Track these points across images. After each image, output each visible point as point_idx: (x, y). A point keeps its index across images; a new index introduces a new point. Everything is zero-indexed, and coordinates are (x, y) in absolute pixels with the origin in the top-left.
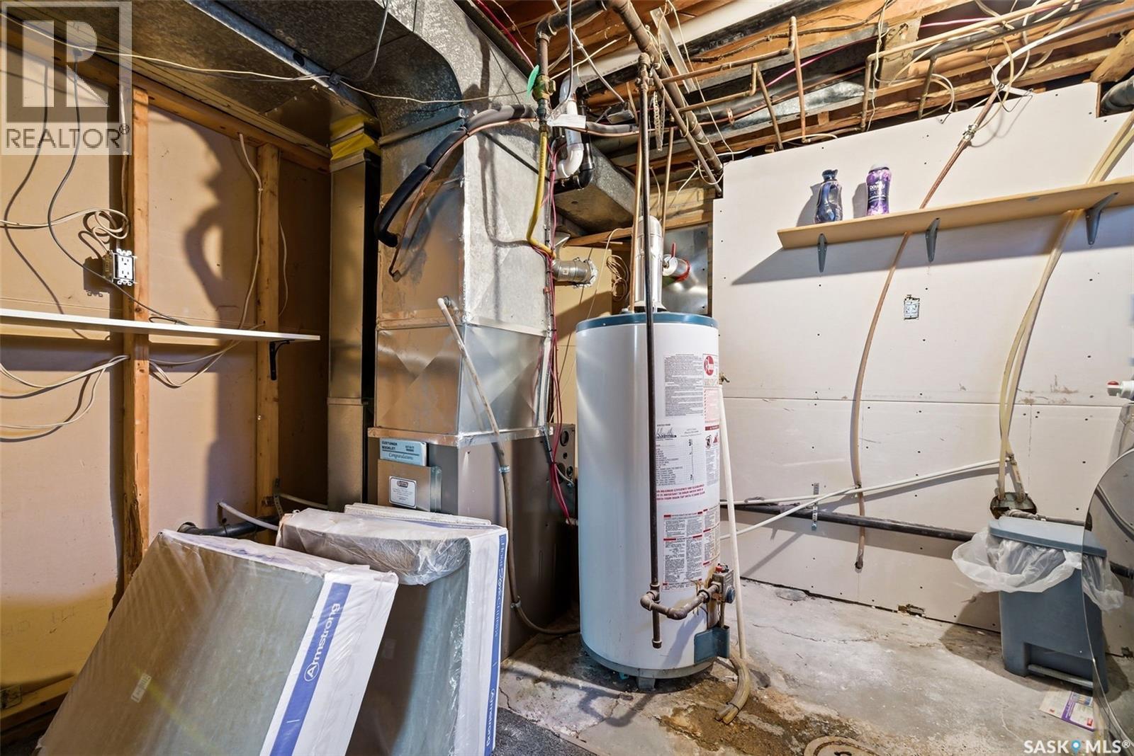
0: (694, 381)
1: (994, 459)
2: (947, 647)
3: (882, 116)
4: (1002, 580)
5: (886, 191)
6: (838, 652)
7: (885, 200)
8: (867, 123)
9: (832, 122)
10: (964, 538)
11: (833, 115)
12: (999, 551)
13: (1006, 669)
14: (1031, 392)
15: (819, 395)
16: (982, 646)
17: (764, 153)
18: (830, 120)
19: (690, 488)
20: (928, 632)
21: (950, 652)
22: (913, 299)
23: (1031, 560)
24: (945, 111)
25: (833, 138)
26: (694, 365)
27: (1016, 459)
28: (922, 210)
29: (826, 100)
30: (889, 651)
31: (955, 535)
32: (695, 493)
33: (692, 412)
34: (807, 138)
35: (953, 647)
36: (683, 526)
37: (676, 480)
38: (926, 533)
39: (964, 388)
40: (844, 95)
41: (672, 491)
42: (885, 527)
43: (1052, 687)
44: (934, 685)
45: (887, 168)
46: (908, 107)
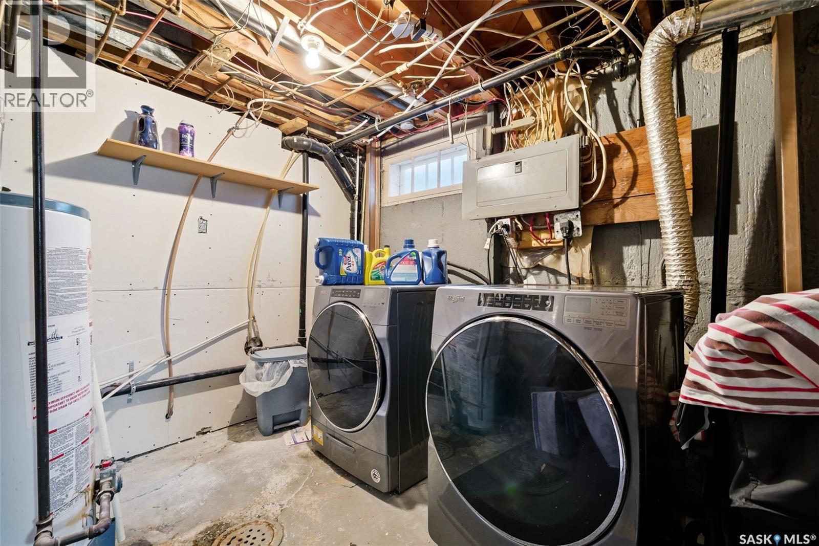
0: (80, 275)
1: (245, 321)
2: (234, 441)
3: (184, 87)
4: (266, 386)
5: (192, 142)
6: (181, 485)
7: (192, 149)
8: (173, 86)
9: (150, 69)
10: (240, 370)
11: (153, 65)
12: (263, 370)
13: (264, 436)
14: (260, 281)
15: (133, 287)
16: (247, 431)
17: (73, 55)
18: (149, 67)
19: (78, 391)
20: (219, 439)
21: (238, 443)
22: (203, 220)
23: (276, 370)
24: (220, 106)
25: (146, 81)
26: (80, 259)
27: (256, 318)
28: (208, 163)
29: (154, 53)
30: (209, 463)
31: (231, 370)
32: (83, 394)
33: (79, 309)
34: (123, 68)
35: (237, 440)
36: (71, 435)
37: (63, 387)
38: (215, 375)
39: (231, 279)
40: (168, 59)
41: (58, 400)
42: (190, 380)
43: (283, 433)
44: (244, 465)
45: (192, 126)
46: (202, 92)
